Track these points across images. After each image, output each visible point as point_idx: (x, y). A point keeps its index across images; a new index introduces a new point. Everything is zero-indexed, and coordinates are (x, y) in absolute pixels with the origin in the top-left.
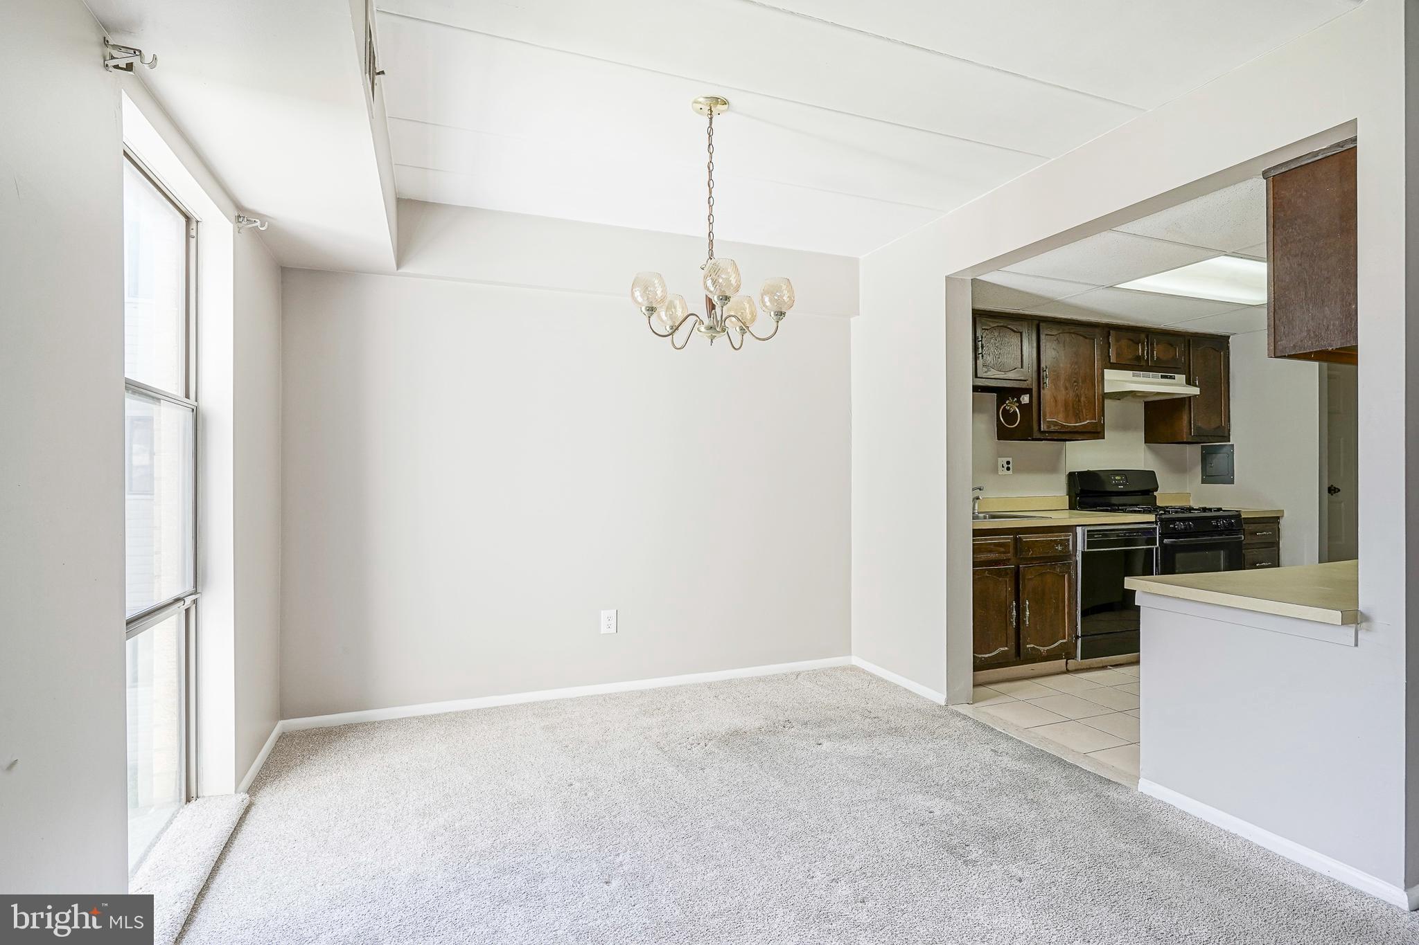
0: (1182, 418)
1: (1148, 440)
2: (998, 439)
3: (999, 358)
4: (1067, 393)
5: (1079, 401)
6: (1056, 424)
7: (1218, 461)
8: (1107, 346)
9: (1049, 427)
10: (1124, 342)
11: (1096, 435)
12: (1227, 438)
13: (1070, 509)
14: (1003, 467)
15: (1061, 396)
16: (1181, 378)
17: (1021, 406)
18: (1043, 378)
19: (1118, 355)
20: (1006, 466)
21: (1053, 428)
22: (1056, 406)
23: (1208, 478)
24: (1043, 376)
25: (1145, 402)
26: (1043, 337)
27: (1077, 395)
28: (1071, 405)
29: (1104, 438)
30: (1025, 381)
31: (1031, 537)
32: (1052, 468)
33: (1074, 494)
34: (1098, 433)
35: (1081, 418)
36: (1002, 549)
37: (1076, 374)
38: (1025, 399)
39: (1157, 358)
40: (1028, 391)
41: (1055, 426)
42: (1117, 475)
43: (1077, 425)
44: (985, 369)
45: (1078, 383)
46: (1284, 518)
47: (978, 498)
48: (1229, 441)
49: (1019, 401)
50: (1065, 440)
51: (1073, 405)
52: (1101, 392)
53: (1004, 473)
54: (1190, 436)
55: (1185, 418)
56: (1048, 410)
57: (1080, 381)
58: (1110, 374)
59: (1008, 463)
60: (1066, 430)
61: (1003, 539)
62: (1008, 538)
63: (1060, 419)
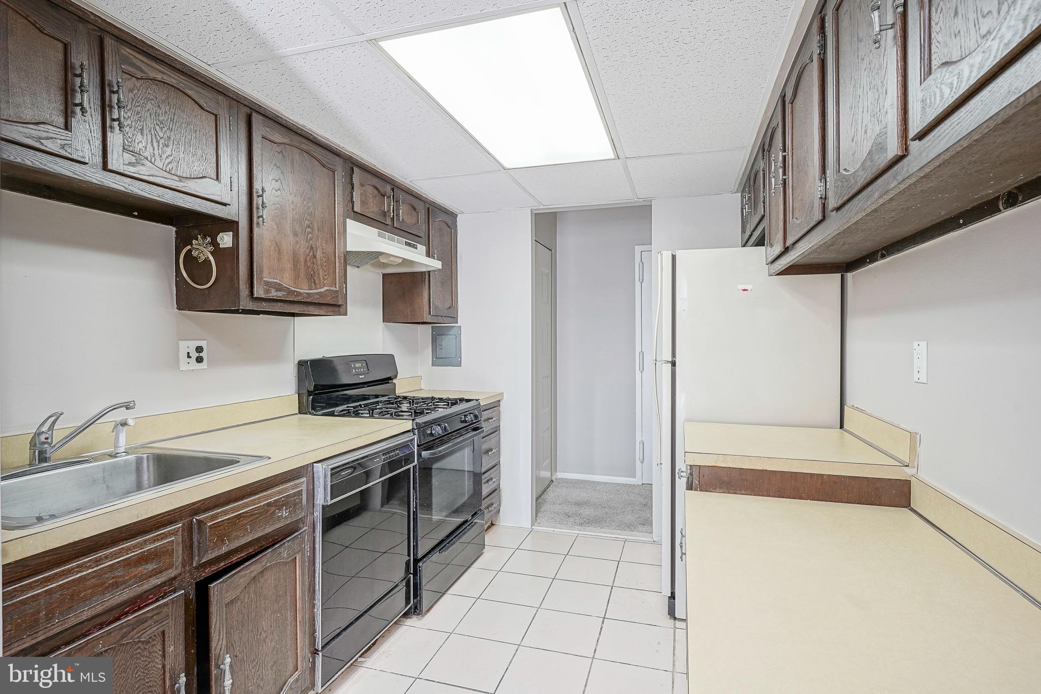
0: (422, 296)
1: (386, 319)
2: (179, 308)
3: (167, 146)
4: (297, 242)
5: (314, 256)
6: (279, 287)
7: (447, 342)
8: (349, 186)
9: (268, 291)
10: (369, 189)
11: (336, 309)
12: (455, 319)
13: (300, 413)
14: (189, 357)
15: (288, 244)
16: (422, 248)
17: (218, 251)
18: (258, 208)
19: (364, 203)
20: (194, 355)
21: (274, 294)
22: (279, 259)
23: (439, 360)
24: (257, 204)
25: (384, 275)
26: (256, 138)
27: (312, 247)
28: (302, 260)
29: (346, 314)
30: (225, 205)
31: (225, 513)
32: (274, 356)
33: (305, 391)
34: (339, 306)
35: (317, 282)
36: (150, 567)
37: (310, 215)
38: (226, 240)
39: (403, 219)
40: (230, 225)
41: (277, 290)
42: (358, 361)
43: (311, 291)
44: (128, 157)
45: (312, 229)
46: (503, 400)
47: (124, 424)
48: (457, 323)
49: (214, 243)
50: (293, 315)
51: (306, 261)
52: (342, 250)
53: (190, 367)
54: (430, 316)
55: (426, 294)
56: (266, 263)
57: (316, 228)
58: (353, 227)
59: (199, 349)
60: (296, 299)
61: (155, 540)
62: (170, 534)
63: (287, 280)
